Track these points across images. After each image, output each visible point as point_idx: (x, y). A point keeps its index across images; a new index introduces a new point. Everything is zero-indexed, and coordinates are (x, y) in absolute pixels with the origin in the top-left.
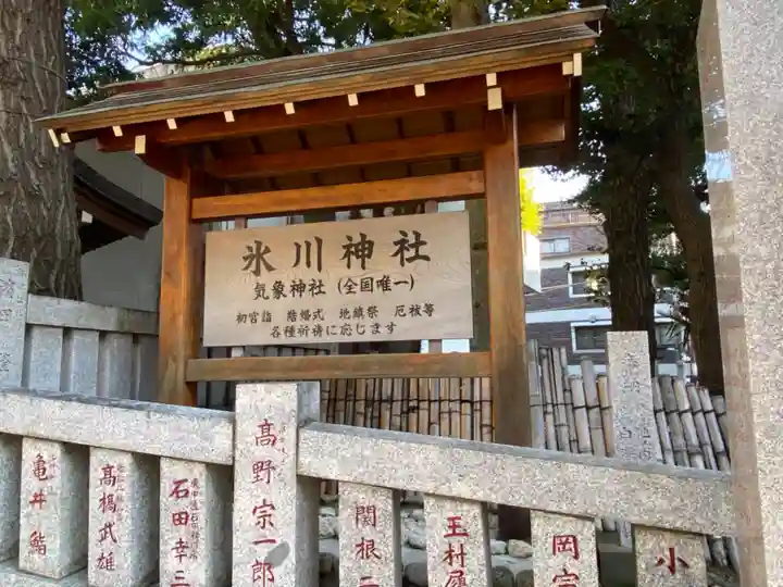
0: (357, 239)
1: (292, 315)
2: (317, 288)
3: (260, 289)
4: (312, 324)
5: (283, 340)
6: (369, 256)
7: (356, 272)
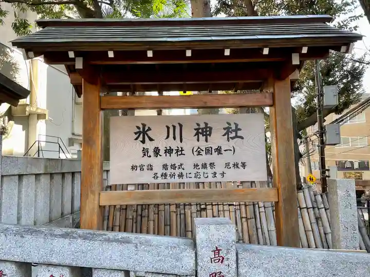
0: (203, 126)
1: (165, 167)
2: (180, 152)
3: (145, 152)
4: (177, 172)
5: (160, 180)
6: (210, 135)
7: (203, 144)
